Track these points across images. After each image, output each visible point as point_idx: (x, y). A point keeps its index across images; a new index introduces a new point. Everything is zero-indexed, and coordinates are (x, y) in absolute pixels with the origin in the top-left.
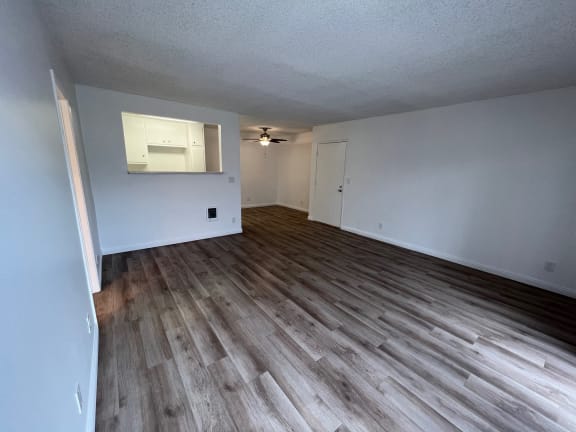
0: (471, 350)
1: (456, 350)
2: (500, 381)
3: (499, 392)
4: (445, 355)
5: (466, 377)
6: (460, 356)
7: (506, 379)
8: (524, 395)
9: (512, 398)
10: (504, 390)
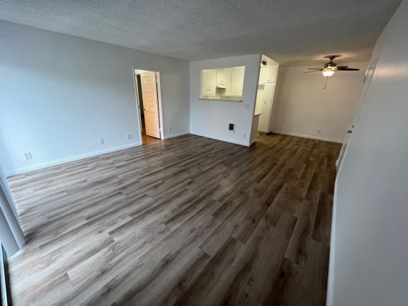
0: (104, 230)
1: (107, 222)
2: (75, 234)
3: (70, 229)
4: (105, 216)
5: (87, 219)
6: (102, 222)
7: (75, 237)
8: (60, 241)
9: (63, 233)
10: (70, 232)
